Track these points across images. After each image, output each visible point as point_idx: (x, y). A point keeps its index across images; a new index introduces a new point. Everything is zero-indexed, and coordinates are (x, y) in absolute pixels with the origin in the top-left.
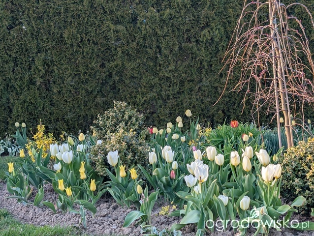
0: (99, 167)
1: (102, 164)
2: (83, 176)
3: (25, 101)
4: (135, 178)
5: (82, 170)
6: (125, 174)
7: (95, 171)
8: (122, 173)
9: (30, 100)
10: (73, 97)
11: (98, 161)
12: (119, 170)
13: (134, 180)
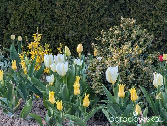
0: (96, 84)
1: (99, 82)
2: (77, 91)
3: (24, 13)
4: (134, 99)
5: (77, 85)
6: (124, 94)
7: (92, 88)
8: (121, 93)
9: (30, 12)
10: (76, 14)
11: (96, 78)
12: (117, 89)
13: (134, 101)
